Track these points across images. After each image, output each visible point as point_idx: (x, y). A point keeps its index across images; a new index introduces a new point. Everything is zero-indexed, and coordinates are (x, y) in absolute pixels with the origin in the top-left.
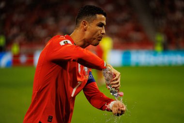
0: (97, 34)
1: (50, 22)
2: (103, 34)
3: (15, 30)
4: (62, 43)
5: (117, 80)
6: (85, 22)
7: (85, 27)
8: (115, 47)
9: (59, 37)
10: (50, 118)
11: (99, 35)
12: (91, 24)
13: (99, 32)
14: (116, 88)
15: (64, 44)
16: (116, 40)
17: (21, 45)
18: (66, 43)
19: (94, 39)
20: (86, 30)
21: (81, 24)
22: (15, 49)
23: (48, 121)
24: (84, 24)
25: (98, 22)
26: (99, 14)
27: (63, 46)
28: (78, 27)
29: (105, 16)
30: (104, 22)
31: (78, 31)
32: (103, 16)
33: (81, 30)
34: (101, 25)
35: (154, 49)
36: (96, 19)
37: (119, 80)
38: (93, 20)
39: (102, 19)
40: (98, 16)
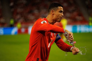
0: (59, 16)
1: (36, 12)
2: (62, 16)
3: (18, 16)
4: (42, 23)
5: (71, 37)
6: (53, 11)
7: (53, 13)
8: (69, 24)
9: (40, 19)
10: (38, 59)
11: (60, 16)
12: (56, 12)
13: (60, 15)
14: (71, 41)
15: (43, 23)
16: (69, 20)
17: (22, 23)
18: (44, 23)
19: (58, 19)
20: (53, 15)
21: (51, 12)
22: (19, 25)
23: (37, 60)
24: (53, 12)
25: (59, 10)
26: (59, 6)
27: (43, 24)
28: (50, 13)
29: (63, 7)
30: (62, 10)
31: (50, 15)
32: (62, 7)
33: (51, 15)
34: (61, 12)
35: (88, 24)
36: (58, 9)
37: (73, 37)
38: (57, 9)
39: (61, 9)
40: (59, 7)
